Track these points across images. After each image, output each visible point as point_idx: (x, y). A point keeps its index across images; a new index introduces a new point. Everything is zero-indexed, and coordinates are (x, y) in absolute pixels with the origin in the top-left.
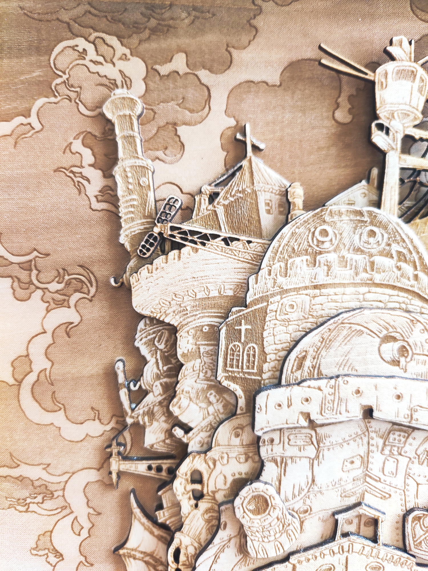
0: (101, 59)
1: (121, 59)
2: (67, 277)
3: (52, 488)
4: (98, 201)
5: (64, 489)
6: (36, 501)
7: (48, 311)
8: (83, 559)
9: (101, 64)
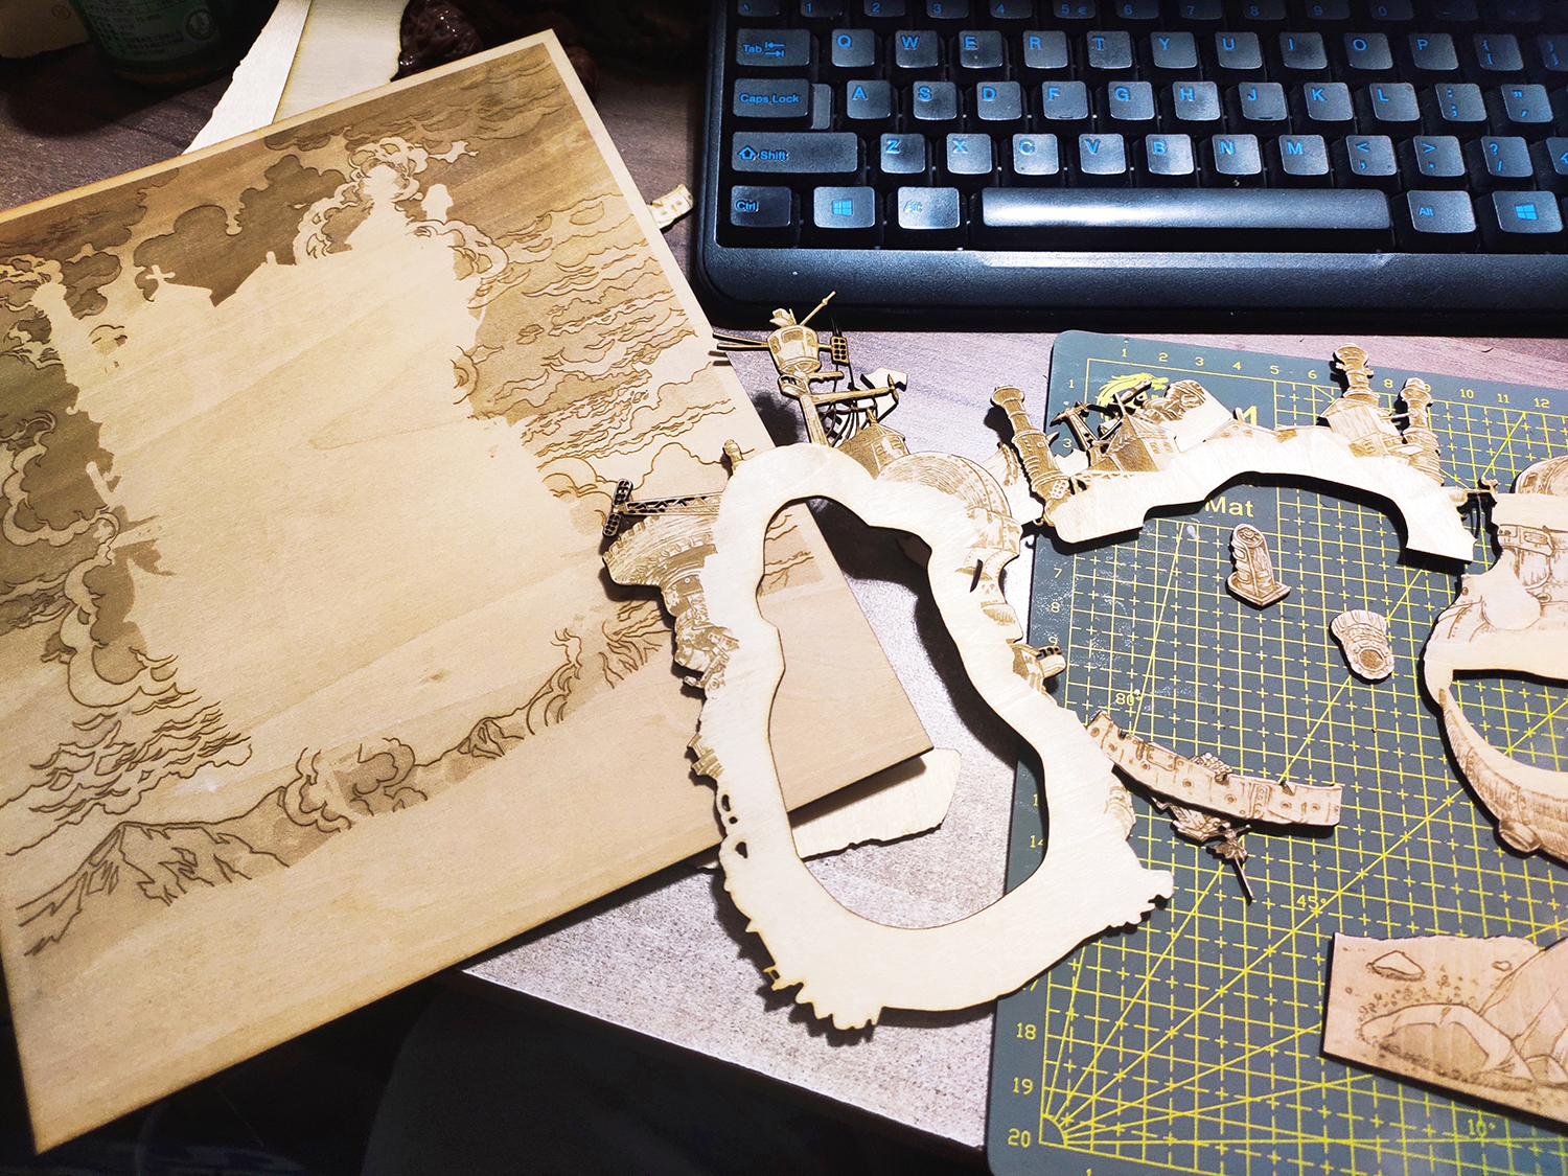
0: (21, 272)
1: (38, 266)
2: (27, 425)
3: (50, 593)
4: (42, 362)
5: (63, 589)
6: (37, 611)
7: (15, 455)
8: (96, 643)
9: (21, 275)
